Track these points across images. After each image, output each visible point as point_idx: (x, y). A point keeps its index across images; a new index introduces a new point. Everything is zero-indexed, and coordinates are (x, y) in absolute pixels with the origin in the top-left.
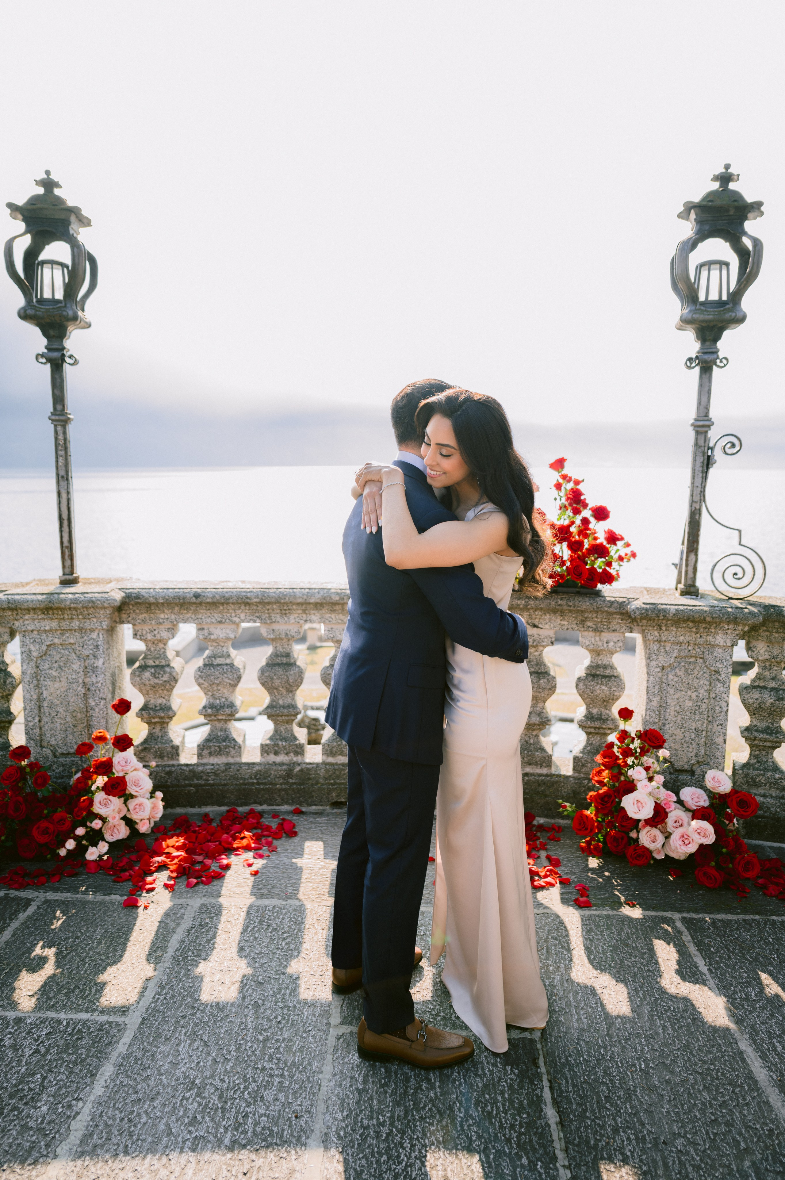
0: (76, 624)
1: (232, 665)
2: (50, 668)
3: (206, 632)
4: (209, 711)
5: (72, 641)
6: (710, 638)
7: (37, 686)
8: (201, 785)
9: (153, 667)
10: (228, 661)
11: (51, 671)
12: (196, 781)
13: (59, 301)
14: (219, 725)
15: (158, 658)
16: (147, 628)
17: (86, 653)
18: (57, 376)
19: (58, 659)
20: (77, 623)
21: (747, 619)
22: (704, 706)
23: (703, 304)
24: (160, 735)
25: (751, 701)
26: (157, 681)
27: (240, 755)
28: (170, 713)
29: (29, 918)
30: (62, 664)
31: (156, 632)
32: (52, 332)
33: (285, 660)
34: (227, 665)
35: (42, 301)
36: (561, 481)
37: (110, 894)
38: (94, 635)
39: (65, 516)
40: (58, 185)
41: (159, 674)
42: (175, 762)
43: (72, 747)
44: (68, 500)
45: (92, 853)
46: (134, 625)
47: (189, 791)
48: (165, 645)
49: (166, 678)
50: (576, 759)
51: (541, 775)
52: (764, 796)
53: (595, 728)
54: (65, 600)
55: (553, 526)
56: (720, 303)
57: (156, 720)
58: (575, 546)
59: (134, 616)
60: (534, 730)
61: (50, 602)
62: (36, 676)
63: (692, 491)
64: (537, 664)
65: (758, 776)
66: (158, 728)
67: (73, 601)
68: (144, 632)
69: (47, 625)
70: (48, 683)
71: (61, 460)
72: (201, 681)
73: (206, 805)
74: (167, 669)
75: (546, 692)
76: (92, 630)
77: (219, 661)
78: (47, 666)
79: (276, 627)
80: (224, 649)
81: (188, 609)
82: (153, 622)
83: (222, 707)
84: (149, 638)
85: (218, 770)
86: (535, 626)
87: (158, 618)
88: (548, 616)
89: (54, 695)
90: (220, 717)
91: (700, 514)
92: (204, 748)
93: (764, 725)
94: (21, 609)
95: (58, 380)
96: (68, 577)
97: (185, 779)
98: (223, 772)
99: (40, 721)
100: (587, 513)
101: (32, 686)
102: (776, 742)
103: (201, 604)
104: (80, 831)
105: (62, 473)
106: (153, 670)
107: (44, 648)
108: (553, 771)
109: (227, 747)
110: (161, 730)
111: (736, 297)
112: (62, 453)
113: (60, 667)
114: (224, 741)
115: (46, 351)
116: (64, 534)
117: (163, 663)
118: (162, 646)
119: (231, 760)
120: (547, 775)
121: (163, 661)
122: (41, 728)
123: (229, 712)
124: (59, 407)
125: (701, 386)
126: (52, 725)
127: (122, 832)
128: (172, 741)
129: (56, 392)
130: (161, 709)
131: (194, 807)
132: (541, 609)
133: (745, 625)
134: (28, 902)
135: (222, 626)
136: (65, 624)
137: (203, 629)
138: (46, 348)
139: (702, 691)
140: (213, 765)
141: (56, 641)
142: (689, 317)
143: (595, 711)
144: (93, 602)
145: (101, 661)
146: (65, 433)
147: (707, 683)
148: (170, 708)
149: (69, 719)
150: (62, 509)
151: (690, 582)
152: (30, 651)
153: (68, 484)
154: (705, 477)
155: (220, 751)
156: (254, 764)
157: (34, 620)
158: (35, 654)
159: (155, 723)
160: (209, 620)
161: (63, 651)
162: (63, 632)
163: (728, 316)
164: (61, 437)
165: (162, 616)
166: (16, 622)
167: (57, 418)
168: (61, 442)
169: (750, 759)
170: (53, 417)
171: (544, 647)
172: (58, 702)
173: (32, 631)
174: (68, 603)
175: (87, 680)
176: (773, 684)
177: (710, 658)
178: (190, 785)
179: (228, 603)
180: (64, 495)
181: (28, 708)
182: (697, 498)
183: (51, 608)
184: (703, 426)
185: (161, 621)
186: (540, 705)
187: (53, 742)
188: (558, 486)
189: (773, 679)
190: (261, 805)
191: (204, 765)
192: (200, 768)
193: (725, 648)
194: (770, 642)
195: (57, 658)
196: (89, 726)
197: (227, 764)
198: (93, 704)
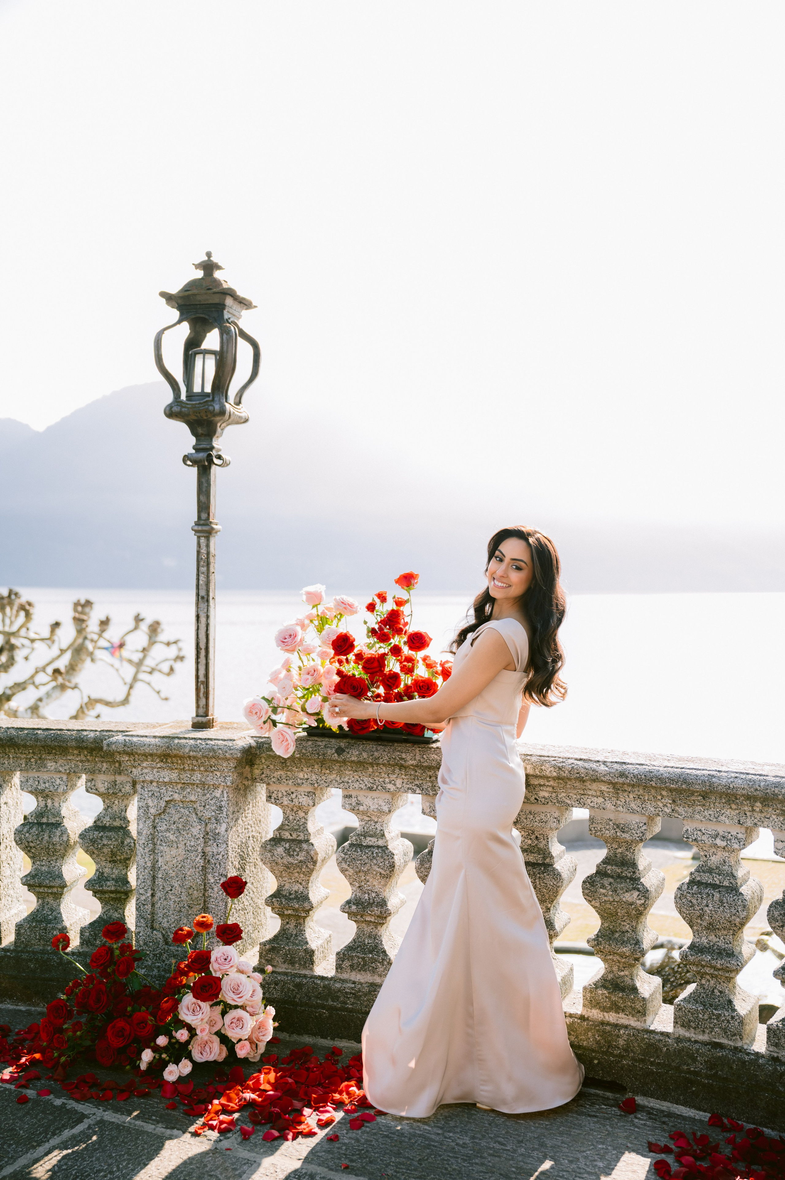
0: (197, 777)
1: (384, 849)
2: (168, 830)
3: (353, 800)
4: (355, 908)
5: (193, 798)
7: (153, 851)
8: (336, 1009)
9: (288, 841)
10: (381, 843)
11: (168, 834)
12: (330, 1003)
13: (208, 395)
14: (367, 929)
15: (296, 830)
16: (283, 788)
17: (208, 814)
18: (203, 480)
19: (176, 819)
20: (199, 776)
24: (294, 933)
26: (291, 860)
28: (306, 905)
30: (180, 826)
31: (294, 796)
32: (200, 431)
34: (378, 847)
37: (173, 1128)
38: (217, 793)
39: (202, 645)
40: (219, 268)
41: (294, 851)
42: (307, 972)
44: (207, 625)
45: (171, 1072)
46: (268, 784)
47: (320, 1015)
48: (306, 813)
49: (301, 857)
57: (290, 912)
59: (268, 772)
61: (168, 747)
62: (152, 838)
66: (292, 923)
68: (280, 795)
69: (167, 775)
70: (164, 848)
71: (202, 578)
72: (345, 866)
74: (305, 846)
76: (216, 787)
77: (369, 841)
78: (164, 828)
80: (378, 826)
81: (329, 769)
82: (290, 782)
83: (370, 904)
84: (285, 803)
85: (360, 991)
87: (296, 778)
89: (170, 864)
90: (368, 918)
92: (344, 958)
94: (137, 753)
95: (205, 485)
96: (201, 719)
97: (317, 998)
98: (366, 995)
99: (153, 895)
101: (147, 850)
103: (344, 762)
104: (162, 1041)
105: (202, 593)
106: (287, 845)
107: (163, 804)
109: (374, 960)
110: (296, 926)
112: (203, 569)
113: (178, 829)
114: (371, 952)
115: (194, 451)
116: (200, 667)
117: (302, 837)
118: (303, 814)
121: (302, 834)
122: (153, 905)
123: (378, 913)
124: (204, 516)
126: (165, 903)
127: (215, 1052)
128: (307, 943)
129: (202, 498)
130: (296, 898)
131: (326, 1038)
134: (81, 1118)
135: (374, 794)
136: (186, 776)
137: (351, 796)
138: (194, 448)
140: (354, 983)
141: (176, 797)
144: (214, 750)
145: (224, 826)
146: (208, 546)
148: (306, 898)
149: (184, 897)
150: (200, 636)
152: (148, 807)
153: (208, 606)
155: (365, 965)
157: (153, 768)
158: (152, 811)
159: (289, 916)
160: (357, 785)
161: (182, 810)
162: (184, 785)
164: (204, 550)
165: (301, 775)
166: (134, 770)
167: (200, 528)
168: (204, 557)
170: (196, 528)
172: (174, 874)
173: (151, 782)
174: (187, 750)
175: (208, 849)
178: (323, 1007)
180: (203, 620)
181: (141, 877)
185: (300, 781)
187: (166, 925)
191: (344, 981)
192: (338, 985)
195: (176, 817)
198: (212, 881)
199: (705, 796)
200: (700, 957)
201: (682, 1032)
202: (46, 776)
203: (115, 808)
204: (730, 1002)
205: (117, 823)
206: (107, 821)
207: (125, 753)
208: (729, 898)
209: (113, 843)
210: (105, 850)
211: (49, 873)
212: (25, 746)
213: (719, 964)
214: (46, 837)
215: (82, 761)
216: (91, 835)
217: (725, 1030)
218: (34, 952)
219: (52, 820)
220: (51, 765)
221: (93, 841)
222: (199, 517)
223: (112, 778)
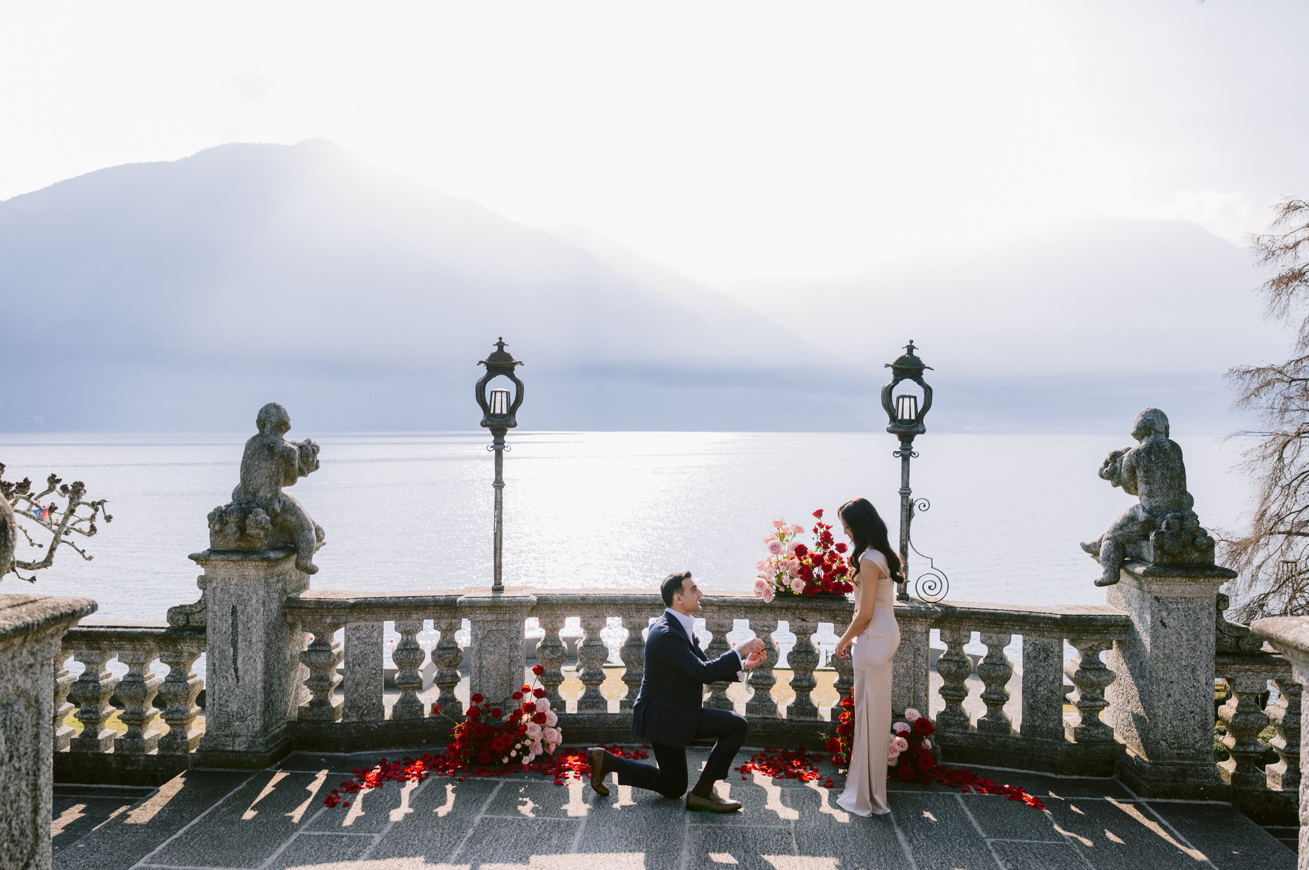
0: (507, 617)
1: (602, 646)
2: (489, 646)
3: (585, 622)
4: (587, 677)
5: (503, 628)
6: (912, 627)
7: (480, 658)
8: (580, 728)
9: (551, 646)
10: (600, 643)
11: (489, 648)
12: (577, 726)
13: (504, 416)
14: (591, 688)
15: (554, 641)
16: (548, 620)
17: (512, 636)
18: (499, 459)
20: (509, 616)
21: (931, 615)
22: (911, 672)
23: (900, 420)
24: (553, 694)
25: (943, 669)
26: (553, 656)
27: (606, 708)
28: (561, 678)
29: (502, 788)
30: (496, 643)
31: (553, 623)
32: (498, 433)
33: (637, 643)
34: (598, 647)
35: (494, 415)
36: (817, 527)
39: (498, 547)
40: (506, 346)
41: (555, 651)
42: (563, 712)
43: (499, 699)
45: (526, 760)
46: (538, 617)
47: (573, 732)
49: (559, 654)
50: (833, 710)
51: (811, 722)
52: (954, 733)
53: (845, 689)
54: (504, 601)
55: (812, 556)
56: (910, 421)
57: (551, 683)
58: (827, 568)
59: (541, 611)
60: (805, 691)
62: (480, 651)
63: (901, 533)
64: (806, 646)
65: (950, 719)
66: (551, 689)
67: (509, 602)
68: (546, 623)
69: (489, 617)
70: (487, 655)
71: (498, 511)
72: (583, 656)
73: (584, 742)
74: (560, 648)
75: (812, 665)
76: (517, 621)
77: (594, 643)
78: (487, 645)
79: (632, 620)
80: (598, 635)
81: (576, 608)
82: (552, 616)
83: (595, 675)
84: (549, 627)
85: (592, 718)
86: (804, 620)
87: (556, 614)
88: (811, 614)
89: (490, 664)
90: (593, 682)
91: (907, 548)
92: (581, 703)
93: (953, 685)
96: (498, 586)
97: (570, 724)
98: (595, 719)
99: (480, 681)
100: (833, 548)
101: (476, 657)
102: (961, 697)
103: (585, 604)
104: (518, 746)
106: (551, 649)
107: (486, 632)
108: (818, 719)
109: (597, 702)
110: (553, 690)
111: (920, 416)
112: (499, 506)
114: (596, 698)
115: (493, 444)
117: (557, 644)
118: (557, 632)
119: (600, 712)
120: (814, 722)
122: (480, 686)
123: (598, 679)
124: (499, 478)
125: (903, 468)
126: (487, 684)
127: (540, 751)
128: (561, 696)
129: (498, 468)
130: (553, 674)
132: (807, 609)
133: (931, 619)
134: (497, 783)
135: (597, 619)
136: (500, 617)
138: (493, 442)
139: (910, 662)
140: (588, 714)
141: (494, 628)
142: (891, 430)
143: (845, 678)
144: (521, 602)
146: (501, 494)
147: (913, 657)
148: (560, 675)
149: (498, 680)
151: (902, 591)
152: (477, 635)
154: (908, 525)
155: (593, 705)
156: (615, 714)
158: (480, 636)
159: (550, 685)
160: (589, 615)
161: (497, 635)
162: (498, 621)
163: (914, 430)
164: (499, 496)
165: (559, 612)
166: (470, 615)
167: (497, 484)
168: (499, 500)
169: (946, 709)
170: (495, 483)
171: (811, 634)
172: (492, 669)
173: (479, 621)
174: (505, 603)
175: (511, 654)
176: (956, 658)
177: (913, 640)
178: (573, 728)
179: (602, 604)
181: (473, 672)
182: (904, 538)
183: (495, 607)
184: (905, 493)
185: (558, 615)
186: (809, 674)
187: (488, 696)
188: (816, 531)
189: (957, 655)
190: (621, 743)
191: (583, 714)
192: (580, 717)
193: (922, 634)
194: (952, 630)
195: (493, 639)
196: (511, 685)
197: (598, 714)
198: (515, 670)
199: (761, 608)
200: (757, 680)
201: (750, 715)
202: (410, 623)
203: (448, 637)
204: (770, 699)
205: (451, 645)
206: (445, 644)
207: (470, 607)
208: (771, 653)
209: (451, 657)
210: (446, 660)
211: (411, 676)
212: (403, 607)
213: (765, 683)
214: (412, 656)
215: (433, 613)
216: (438, 653)
217: (769, 711)
218: (405, 720)
219: (413, 647)
220: (414, 616)
221: (440, 656)
222: (496, 479)
223: (450, 621)
